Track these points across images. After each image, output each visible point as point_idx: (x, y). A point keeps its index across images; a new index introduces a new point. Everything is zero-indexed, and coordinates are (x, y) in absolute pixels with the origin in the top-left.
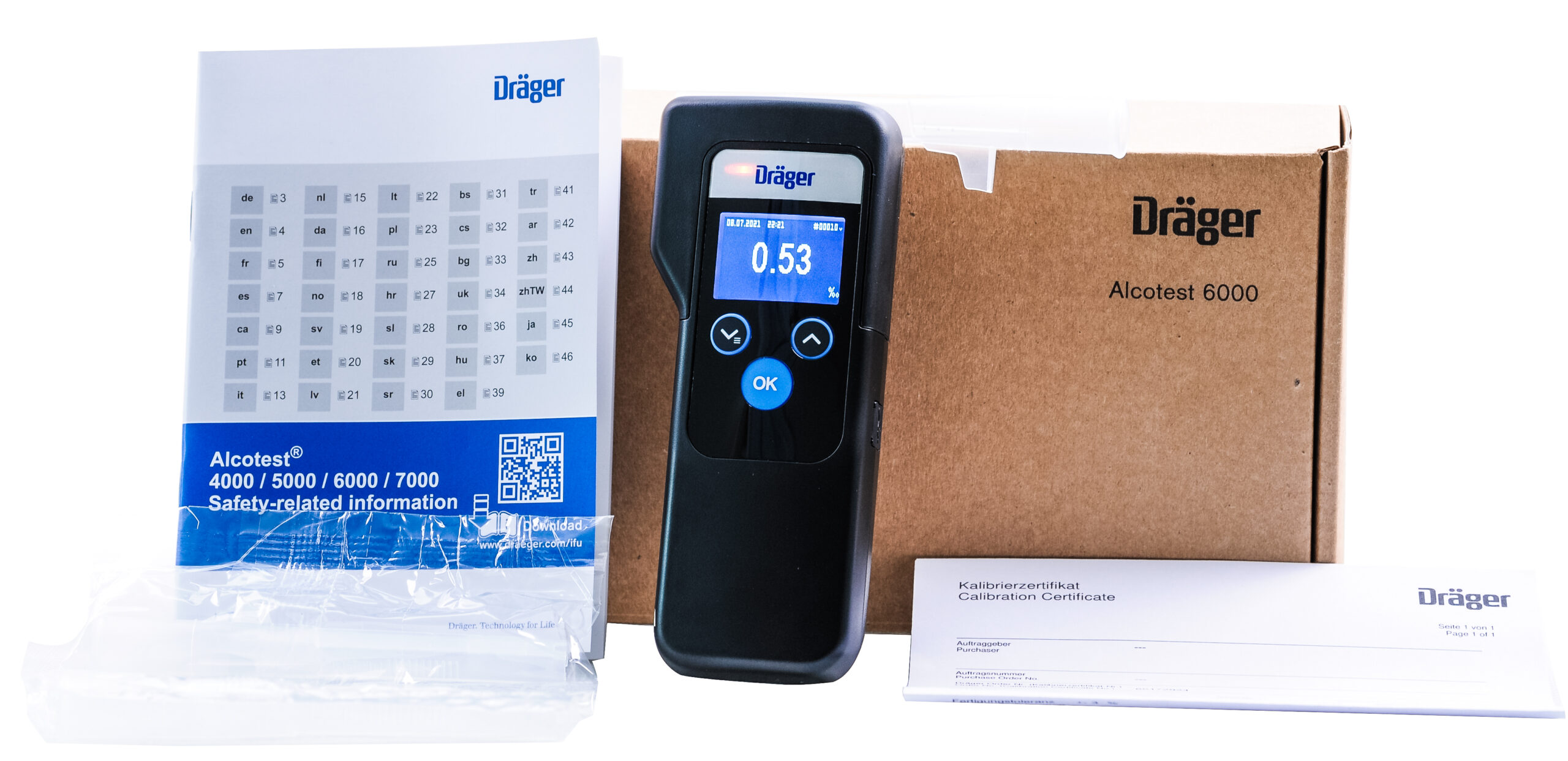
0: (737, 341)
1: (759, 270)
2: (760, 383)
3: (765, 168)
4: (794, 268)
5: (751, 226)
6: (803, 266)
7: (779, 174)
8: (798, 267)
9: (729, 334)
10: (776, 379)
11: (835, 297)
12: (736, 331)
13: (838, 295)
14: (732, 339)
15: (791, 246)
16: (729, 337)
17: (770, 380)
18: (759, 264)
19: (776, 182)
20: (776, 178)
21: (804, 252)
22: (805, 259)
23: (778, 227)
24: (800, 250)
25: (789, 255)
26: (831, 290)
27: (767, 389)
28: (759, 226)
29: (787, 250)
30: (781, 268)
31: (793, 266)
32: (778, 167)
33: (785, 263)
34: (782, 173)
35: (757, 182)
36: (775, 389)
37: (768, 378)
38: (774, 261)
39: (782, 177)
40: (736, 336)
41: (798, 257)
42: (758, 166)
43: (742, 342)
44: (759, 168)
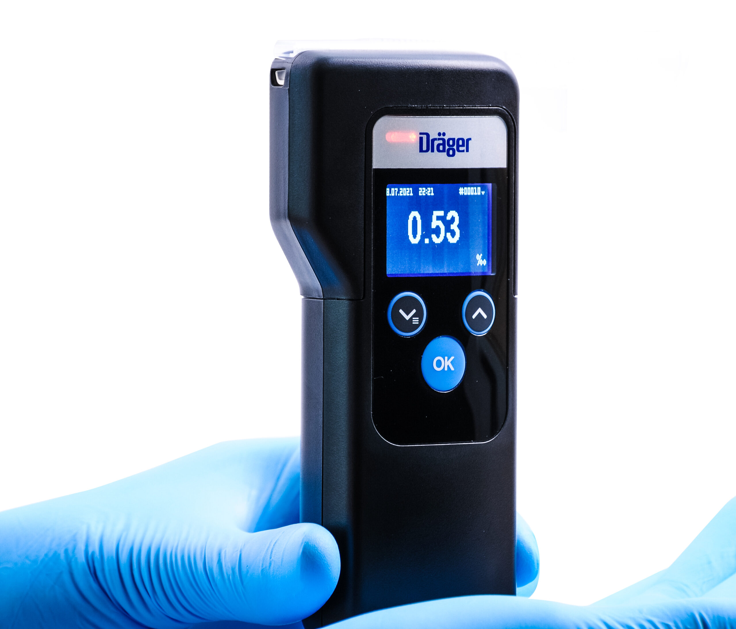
0: (416, 321)
1: (415, 241)
2: (439, 363)
3: (428, 135)
4: (445, 237)
5: (405, 195)
6: (453, 234)
7: (441, 142)
8: (449, 235)
9: (407, 315)
10: (452, 358)
11: (483, 265)
12: (414, 311)
13: (485, 262)
14: (411, 319)
15: (441, 213)
16: (407, 318)
17: (448, 360)
18: (415, 235)
19: (439, 151)
20: (439, 145)
21: (453, 219)
22: (454, 227)
23: (429, 194)
24: (449, 218)
25: (440, 223)
26: (479, 257)
27: (446, 369)
28: (412, 194)
29: (438, 218)
30: (434, 236)
31: (444, 235)
32: (439, 134)
33: (437, 231)
34: (443, 140)
35: (421, 150)
36: (452, 369)
37: (446, 358)
38: (428, 231)
39: (443, 144)
40: (414, 316)
41: (448, 224)
42: (421, 134)
43: (420, 321)
44: (421, 136)
